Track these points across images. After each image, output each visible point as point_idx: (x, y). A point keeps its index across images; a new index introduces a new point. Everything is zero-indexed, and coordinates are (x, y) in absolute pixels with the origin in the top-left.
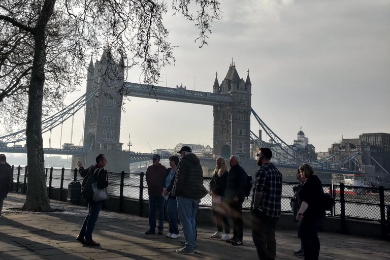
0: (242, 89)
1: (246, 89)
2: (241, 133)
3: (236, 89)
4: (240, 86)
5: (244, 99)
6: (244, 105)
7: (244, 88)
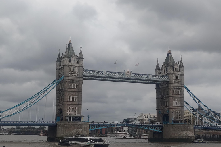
0: (176, 70)
1: (180, 70)
2: (176, 104)
3: (171, 71)
4: (175, 68)
5: (178, 79)
6: (178, 83)
7: (178, 69)
